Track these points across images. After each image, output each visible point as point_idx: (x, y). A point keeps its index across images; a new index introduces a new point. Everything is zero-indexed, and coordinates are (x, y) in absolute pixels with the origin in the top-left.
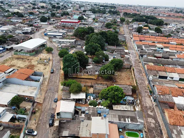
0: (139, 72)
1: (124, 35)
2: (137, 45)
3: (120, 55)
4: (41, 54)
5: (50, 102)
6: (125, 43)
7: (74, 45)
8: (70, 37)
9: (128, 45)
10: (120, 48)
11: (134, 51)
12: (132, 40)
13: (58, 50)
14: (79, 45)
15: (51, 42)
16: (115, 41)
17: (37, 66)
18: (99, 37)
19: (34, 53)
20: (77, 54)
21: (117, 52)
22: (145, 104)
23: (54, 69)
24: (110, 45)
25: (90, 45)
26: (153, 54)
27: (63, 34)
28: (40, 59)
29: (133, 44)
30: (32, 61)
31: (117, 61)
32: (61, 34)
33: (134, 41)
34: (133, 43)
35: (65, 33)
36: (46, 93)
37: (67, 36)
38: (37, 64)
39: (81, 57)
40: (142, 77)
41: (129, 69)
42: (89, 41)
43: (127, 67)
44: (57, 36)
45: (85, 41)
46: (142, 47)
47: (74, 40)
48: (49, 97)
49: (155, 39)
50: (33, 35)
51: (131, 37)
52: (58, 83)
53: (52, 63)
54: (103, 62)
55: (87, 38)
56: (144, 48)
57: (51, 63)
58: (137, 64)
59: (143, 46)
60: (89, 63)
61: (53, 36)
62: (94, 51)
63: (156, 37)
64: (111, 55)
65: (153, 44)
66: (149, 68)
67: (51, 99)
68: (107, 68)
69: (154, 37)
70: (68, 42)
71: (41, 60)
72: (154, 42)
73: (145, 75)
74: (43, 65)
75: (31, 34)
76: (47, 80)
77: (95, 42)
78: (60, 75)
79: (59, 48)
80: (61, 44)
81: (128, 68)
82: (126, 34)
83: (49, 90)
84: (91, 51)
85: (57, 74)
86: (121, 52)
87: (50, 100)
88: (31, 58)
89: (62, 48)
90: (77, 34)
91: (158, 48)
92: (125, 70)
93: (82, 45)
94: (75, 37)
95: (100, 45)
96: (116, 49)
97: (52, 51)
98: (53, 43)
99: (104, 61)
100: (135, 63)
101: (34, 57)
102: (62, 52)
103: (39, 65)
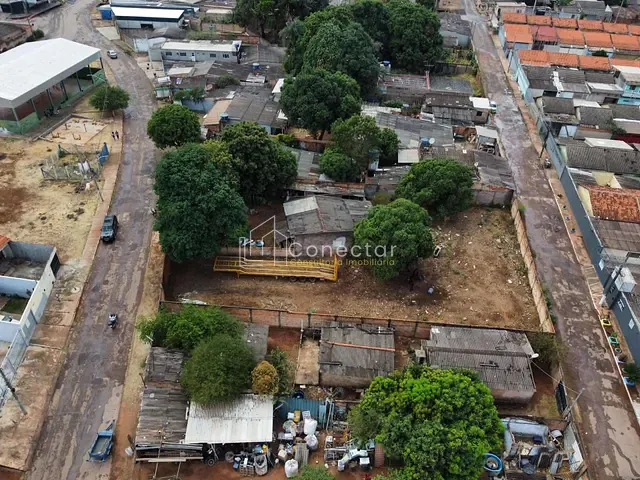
0: (549, 228)
1: (463, 18)
2: (526, 70)
3: (450, 127)
4: (71, 123)
5: (69, 458)
6: (470, 57)
7: (230, 71)
8: (219, 27)
9: (484, 66)
10: (449, 89)
11: (509, 100)
12: (499, 41)
13: (156, 99)
14: (257, 70)
15: (128, 53)
16: (424, 52)
17: (41, 198)
18: (353, 30)
19: (33, 118)
20: (234, 142)
21: (435, 109)
22: (606, 460)
23: (123, 218)
24: (401, 67)
25: (303, 81)
26: (610, 121)
27: (186, 11)
28: (62, 154)
29: (505, 63)
30: (21, 163)
31: (443, 175)
32: (176, 14)
33: (507, 46)
34: (501, 54)
35: (196, 9)
36: (57, 386)
37: (204, 20)
38: (43, 185)
39: (257, 161)
40: (571, 256)
41: (498, 206)
42: (300, 51)
43: (488, 198)
44: (155, 24)
45: (282, 51)
46: (551, 81)
47: (235, 42)
48: (67, 418)
49: (604, 37)
50: (50, 16)
51: (495, 25)
52: (130, 308)
53: (118, 176)
54: (371, 173)
55: (294, 35)
56: (558, 84)
57: (110, 175)
58: (534, 179)
59: (556, 74)
60: (302, 181)
61: (138, 24)
62: (326, 113)
63: (608, 26)
64: (407, 128)
65: (599, 63)
66: (605, 207)
67: (81, 436)
68: (395, 226)
69: (597, 24)
70: (204, 52)
71: (67, 159)
72: (603, 54)
73: (580, 243)
74: (69, 188)
75: (43, 13)
76: (77, 291)
77: (332, 56)
78: (147, 251)
79: (163, 86)
80: (170, 66)
81: (493, 206)
82: (471, 12)
83: (74, 362)
84: (310, 114)
85: (134, 247)
86: (453, 108)
87: (73, 442)
88: (17, 146)
89: (172, 88)
90: (247, 10)
91: (627, 87)
92: (482, 214)
93: (273, 70)
94: (238, 30)
95: (354, 81)
96: (430, 94)
97: (126, 106)
98: (139, 59)
99: (374, 166)
100: (523, 172)
101: (32, 143)
102: (163, 121)
103: (50, 193)
